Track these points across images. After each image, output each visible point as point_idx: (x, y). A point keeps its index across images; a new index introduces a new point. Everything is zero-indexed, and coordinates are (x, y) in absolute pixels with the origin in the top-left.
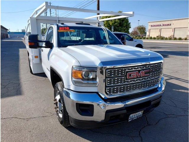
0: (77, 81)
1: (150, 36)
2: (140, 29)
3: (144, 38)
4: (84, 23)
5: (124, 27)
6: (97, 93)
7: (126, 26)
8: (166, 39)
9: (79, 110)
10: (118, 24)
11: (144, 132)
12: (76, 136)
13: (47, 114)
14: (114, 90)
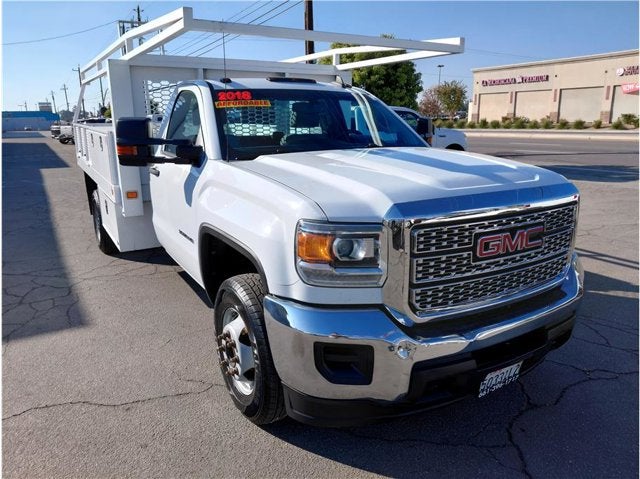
0: (315, 271)
1: (482, 117)
2: (445, 94)
3: (462, 126)
4: (287, 76)
5: (402, 88)
6: (381, 307)
7: (407, 85)
8: (535, 125)
9: (325, 365)
10: (380, 79)
11: (523, 431)
12: (304, 452)
13: (190, 384)
14: (435, 296)
